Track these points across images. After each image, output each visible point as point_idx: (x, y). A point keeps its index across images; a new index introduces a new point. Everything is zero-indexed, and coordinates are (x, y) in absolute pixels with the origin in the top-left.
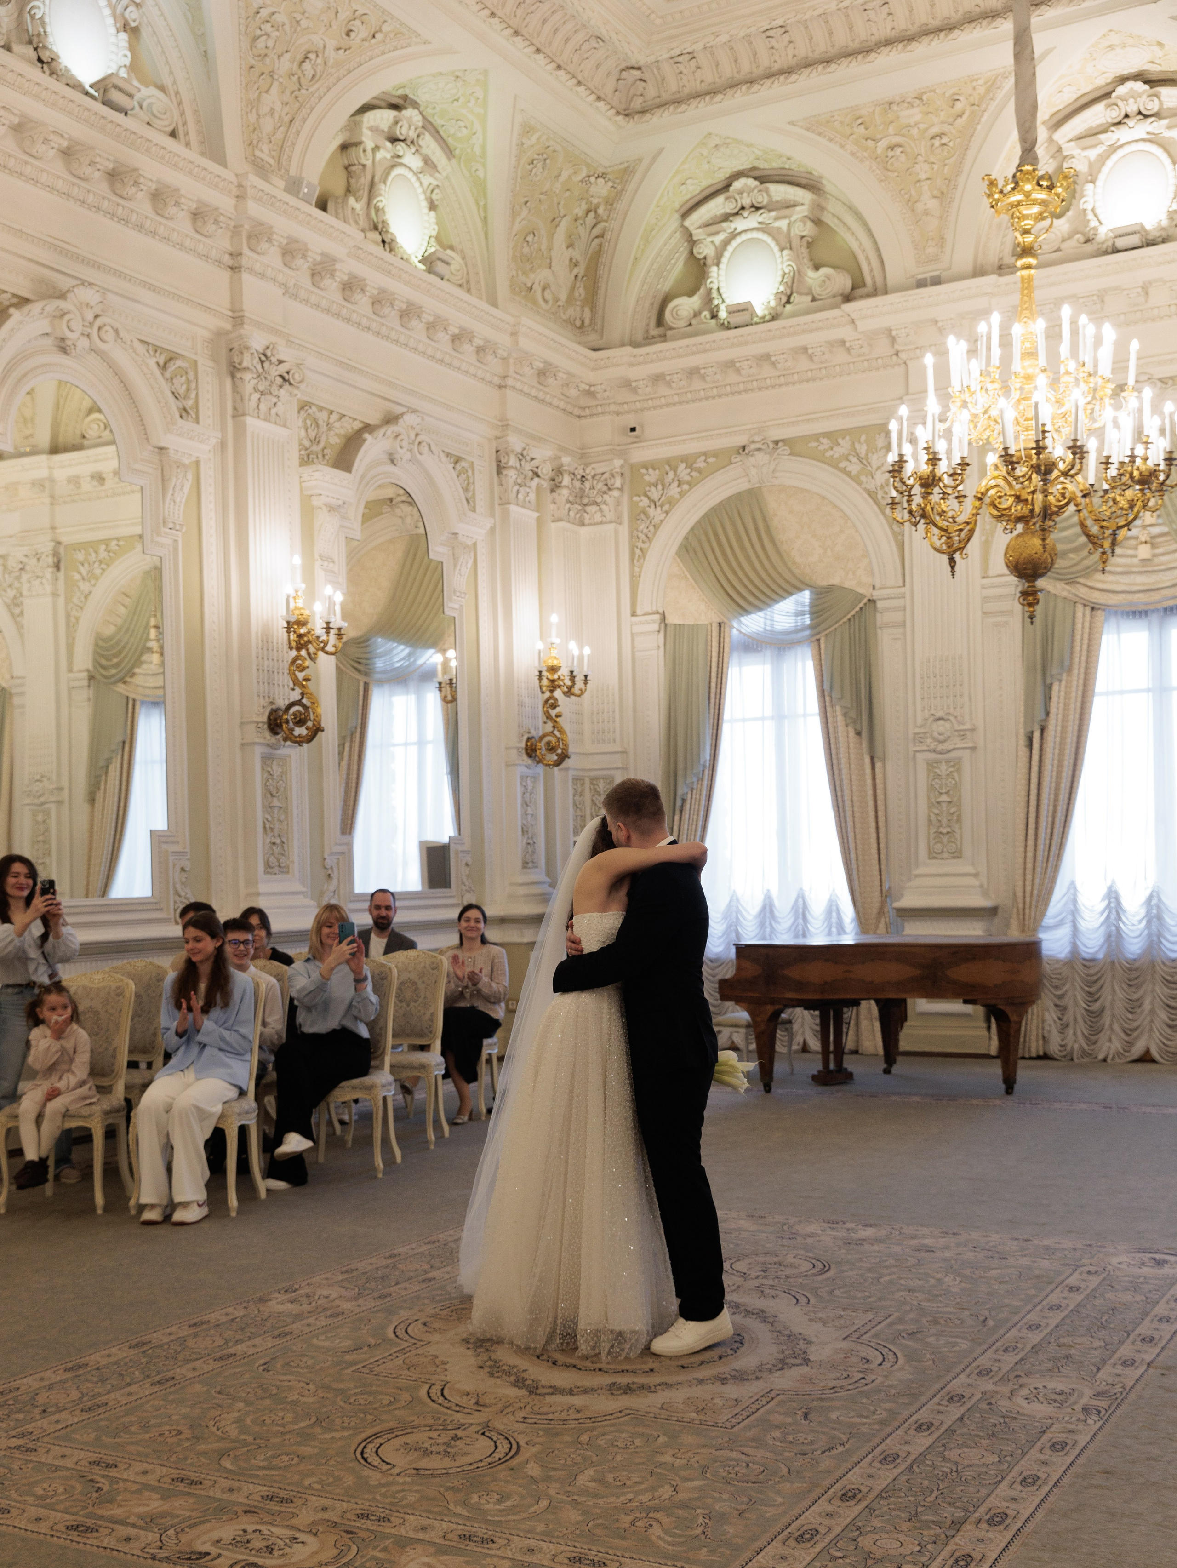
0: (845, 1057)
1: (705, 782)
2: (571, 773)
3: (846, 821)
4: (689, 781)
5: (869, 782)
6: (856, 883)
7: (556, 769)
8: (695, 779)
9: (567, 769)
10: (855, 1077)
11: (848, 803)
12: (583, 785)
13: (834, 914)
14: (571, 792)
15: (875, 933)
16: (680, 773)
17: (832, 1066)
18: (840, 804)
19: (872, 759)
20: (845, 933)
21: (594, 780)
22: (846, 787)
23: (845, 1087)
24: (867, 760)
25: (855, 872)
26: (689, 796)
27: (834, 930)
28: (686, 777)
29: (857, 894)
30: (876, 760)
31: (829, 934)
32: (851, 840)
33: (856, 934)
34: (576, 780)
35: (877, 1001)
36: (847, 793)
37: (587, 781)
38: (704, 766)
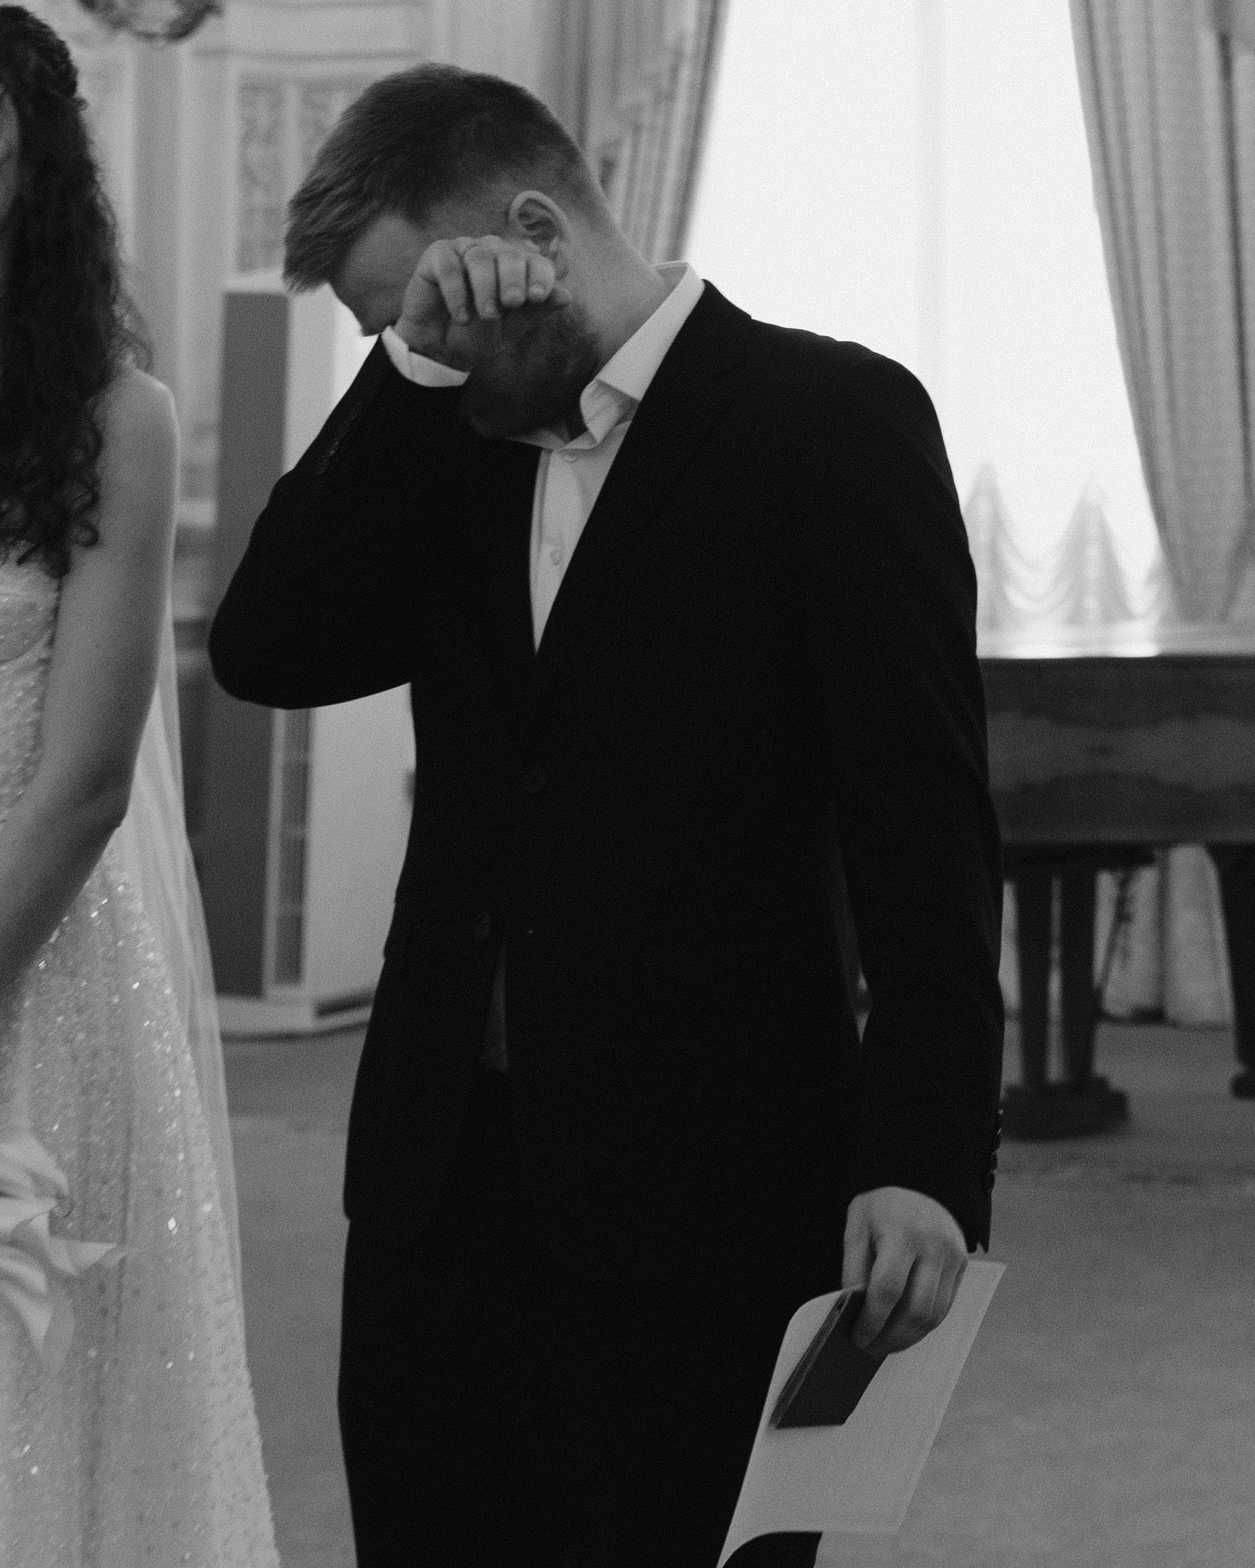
0: (1104, 1033)
1: (681, 107)
2: (235, 69)
3: (1131, 211)
4: (626, 99)
5: (1212, 115)
6: (1164, 450)
7: (185, 49)
8: (645, 96)
9: (220, 53)
10: (1135, 1108)
11: (1142, 186)
12: (277, 104)
13: (1093, 553)
14: (233, 126)
15: (1224, 617)
16: (599, 75)
17: (1055, 1069)
18: (1119, 188)
19: (1224, 42)
20: (1127, 615)
21: (313, 91)
22: (1137, 133)
23: (1098, 1148)
24: (1208, 45)
25: (1161, 414)
26: (625, 152)
27: (1092, 604)
28: (615, 88)
29: (1168, 485)
30: (1236, 46)
31: (1076, 617)
32: (1148, 272)
33: (1165, 620)
34: (252, 89)
35: (1217, 852)
36: (1139, 151)
37: (292, 98)
38: (678, 54)
